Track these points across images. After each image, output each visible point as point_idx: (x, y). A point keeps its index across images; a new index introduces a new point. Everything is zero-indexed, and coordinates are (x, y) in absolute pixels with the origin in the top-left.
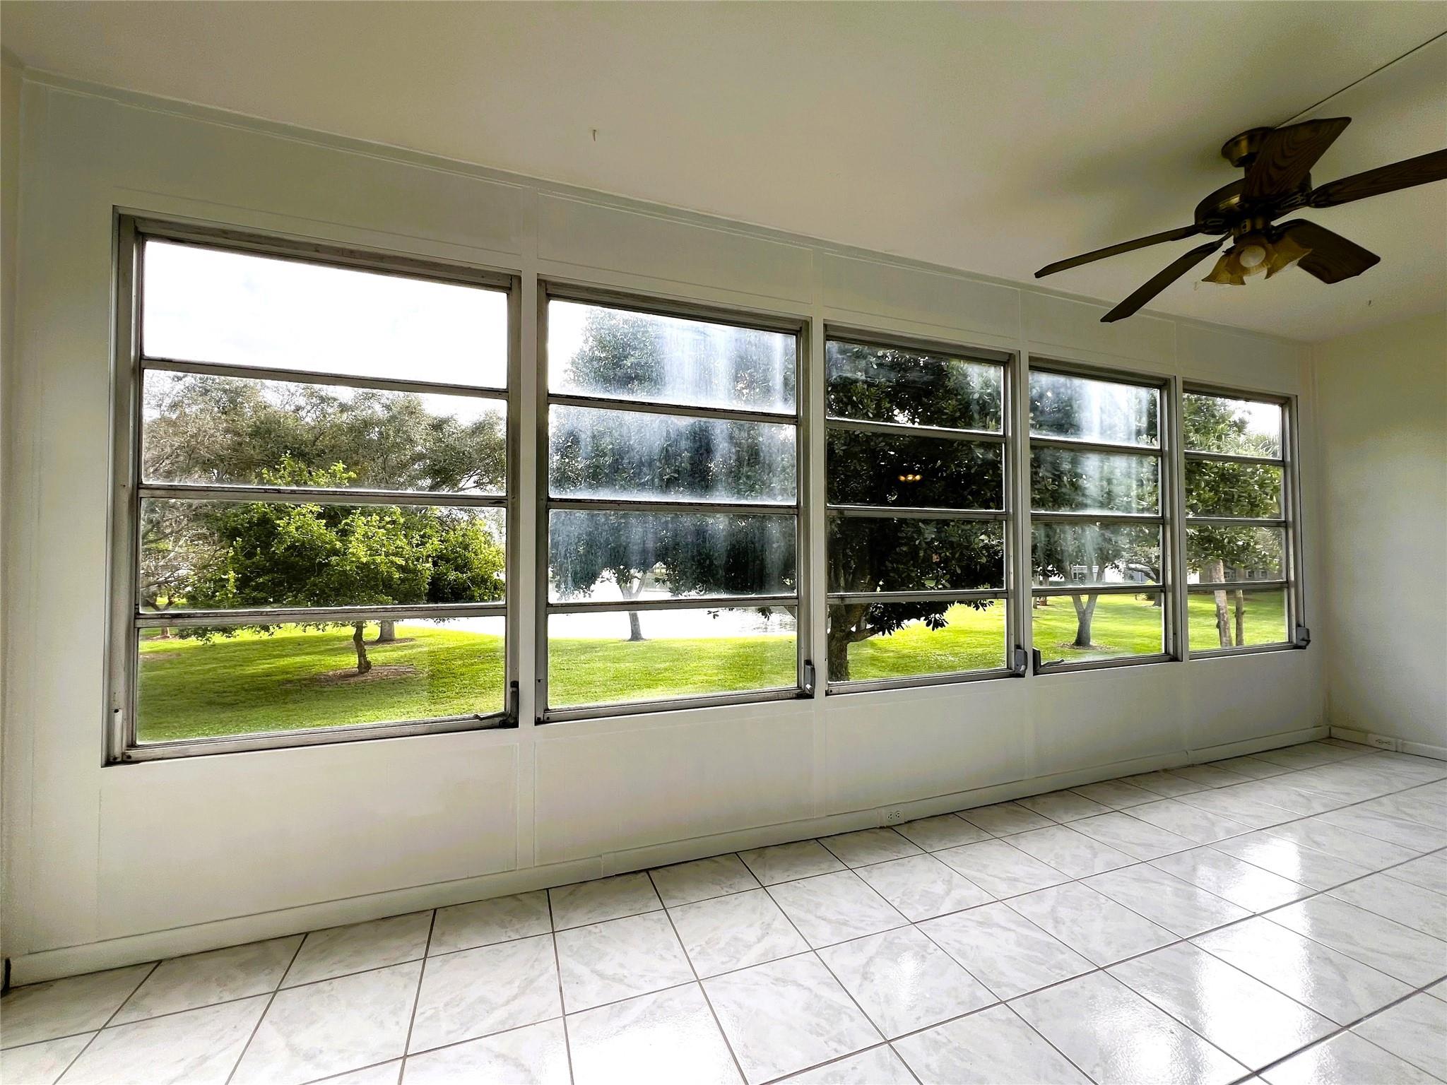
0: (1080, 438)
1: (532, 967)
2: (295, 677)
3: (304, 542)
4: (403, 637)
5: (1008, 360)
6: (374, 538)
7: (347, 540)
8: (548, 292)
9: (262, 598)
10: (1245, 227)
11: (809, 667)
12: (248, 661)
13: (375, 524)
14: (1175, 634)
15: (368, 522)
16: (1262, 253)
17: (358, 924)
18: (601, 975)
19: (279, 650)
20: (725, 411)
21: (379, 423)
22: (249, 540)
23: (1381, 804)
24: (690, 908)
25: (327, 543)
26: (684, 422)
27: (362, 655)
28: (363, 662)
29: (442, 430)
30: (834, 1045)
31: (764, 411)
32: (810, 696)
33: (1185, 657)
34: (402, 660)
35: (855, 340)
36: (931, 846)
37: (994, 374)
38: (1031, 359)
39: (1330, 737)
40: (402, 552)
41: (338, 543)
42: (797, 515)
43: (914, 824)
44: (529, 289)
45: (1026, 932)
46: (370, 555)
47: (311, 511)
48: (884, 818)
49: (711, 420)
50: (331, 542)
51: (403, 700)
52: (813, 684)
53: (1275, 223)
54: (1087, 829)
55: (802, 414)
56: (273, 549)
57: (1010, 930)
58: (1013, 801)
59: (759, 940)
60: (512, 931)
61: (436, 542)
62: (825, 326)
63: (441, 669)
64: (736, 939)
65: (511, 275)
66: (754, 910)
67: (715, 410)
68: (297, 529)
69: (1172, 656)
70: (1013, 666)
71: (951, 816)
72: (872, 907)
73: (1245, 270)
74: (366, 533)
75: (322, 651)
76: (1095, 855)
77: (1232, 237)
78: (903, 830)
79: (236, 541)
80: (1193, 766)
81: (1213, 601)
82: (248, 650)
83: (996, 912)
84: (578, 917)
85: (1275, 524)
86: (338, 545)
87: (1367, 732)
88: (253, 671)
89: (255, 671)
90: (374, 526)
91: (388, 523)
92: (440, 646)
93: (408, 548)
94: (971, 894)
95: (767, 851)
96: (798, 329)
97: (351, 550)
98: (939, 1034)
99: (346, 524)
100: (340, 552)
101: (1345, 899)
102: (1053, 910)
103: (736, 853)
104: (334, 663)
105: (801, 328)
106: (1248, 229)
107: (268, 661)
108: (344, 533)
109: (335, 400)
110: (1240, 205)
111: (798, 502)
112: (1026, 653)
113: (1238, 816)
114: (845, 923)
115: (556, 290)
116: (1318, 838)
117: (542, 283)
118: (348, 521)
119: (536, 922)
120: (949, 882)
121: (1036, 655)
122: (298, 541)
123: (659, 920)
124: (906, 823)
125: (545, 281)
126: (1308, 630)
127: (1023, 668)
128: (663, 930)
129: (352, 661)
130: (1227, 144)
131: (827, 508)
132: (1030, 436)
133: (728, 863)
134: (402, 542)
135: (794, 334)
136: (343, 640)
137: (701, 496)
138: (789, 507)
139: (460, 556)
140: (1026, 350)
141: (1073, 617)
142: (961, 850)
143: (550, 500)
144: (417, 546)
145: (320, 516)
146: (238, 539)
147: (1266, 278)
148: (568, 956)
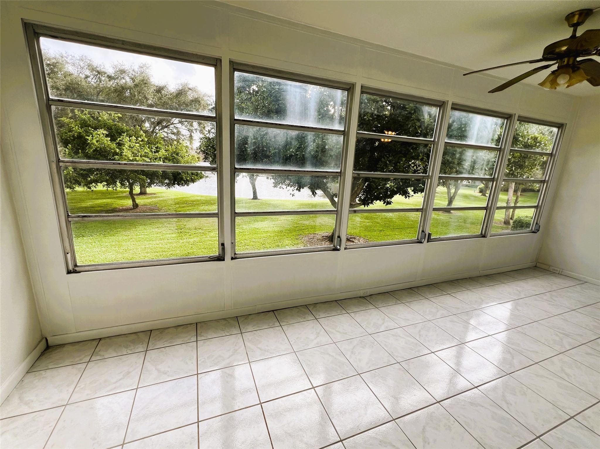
0: (466, 142)
1: (236, 345)
2: (105, 209)
3: (101, 149)
4: (151, 193)
5: (442, 104)
6: (134, 148)
7: (121, 148)
8: (234, 67)
9: (85, 174)
10: (564, 62)
11: (339, 239)
12: (82, 200)
13: (134, 141)
14: (486, 227)
15: (130, 140)
16: (567, 77)
17: (169, 328)
18: (260, 349)
19: (95, 196)
20: (313, 128)
21: (130, 88)
22: (75, 146)
23: (546, 295)
24: (290, 326)
25: (112, 149)
26: (294, 133)
27: (134, 200)
28: (135, 204)
29: (161, 93)
30: (341, 375)
31: (330, 128)
32: (338, 250)
33: (489, 235)
34: (152, 203)
35: (375, 94)
36: (378, 305)
37: (434, 111)
38: (453, 104)
39: (536, 266)
40: (148, 155)
41: (117, 149)
42: (340, 176)
43: (372, 296)
44: (226, 67)
45: (409, 339)
46: (133, 156)
47: (102, 133)
48: (361, 294)
49: (306, 132)
50: (114, 149)
51: (155, 222)
52: (340, 246)
53: (579, 59)
54: (437, 301)
55: (346, 130)
56: (87, 151)
57: (403, 338)
58: (410, 288)
59: (315, 339)
60: (226, 332)
61: (163, 151)
62: (362, 86)
63: (170, 209)
64: (307, 338)
65: (217, 58)
66: (313, 327)
67: (308, 127)
68: (97, 141)
69: (483, 236)
70: (419, 239)
71: (387, 293)
72: (355, 328)
73: (558, 85)
74: (130, 145)
75: (114, 197)
76: (438, 311)
77: (558, 64)
78: (368, 299)
79: (69, 146)
80: (481, 276)
81: (507, 195)
82: (81, 195)
83: (399, 331)
84: (250, 328)
85: (540, 182)
86: (118, 150)
87: (550, 266)
88: (85, 205)
89: (86, 205)
90: (134, 142)
91: (140, 141)
92: (168, 198)
93: (150, 153)
94: (392, 325)
95: (317, 305)
96: (349, 88)
97: (124, 154)
98: (376, 372)
99: (120, 140)
100: (119, 154)
101: (522, 331)
102: (420, 331)
103: (306, 305)
104: (121, 203)
105: (350, 87)
106: (565, 63)
107: (91, 201)
108: (120, 145)
109: (105, 73)
110: (565, 51)
111: (341, 171)
112: (425, 234)
113: (493, 298)
114: (346, 334)
115: (238, 67)
116: (519, 308)
117: (232, 63)
118: (121, 139)
119: (235, 329)
120: (384, 319)
121: (430, 235)
122: (98, 147)
123: (279, 330)
124: (369, 296)
125: (232, 62)
126: (540, 226)
127: (423, 240)
128: (281, 334)
129: (129, 203)
130: (569, 15)
131: (353, 173)
132: (445, 141)
133: (303, 309)
134: (147, 150)
135: (346, 90)
136: (124, 193)
137: (300, 167)
138: (337, 172)
139: (175, 158)
140: (451, 99)
141: (446, 199)
142: (389, 307)
143: (236, 168)
144: (155, 152)
145: (107, 136)
146: (69, 145)
147: (566, 88)
148: (248, 342)
